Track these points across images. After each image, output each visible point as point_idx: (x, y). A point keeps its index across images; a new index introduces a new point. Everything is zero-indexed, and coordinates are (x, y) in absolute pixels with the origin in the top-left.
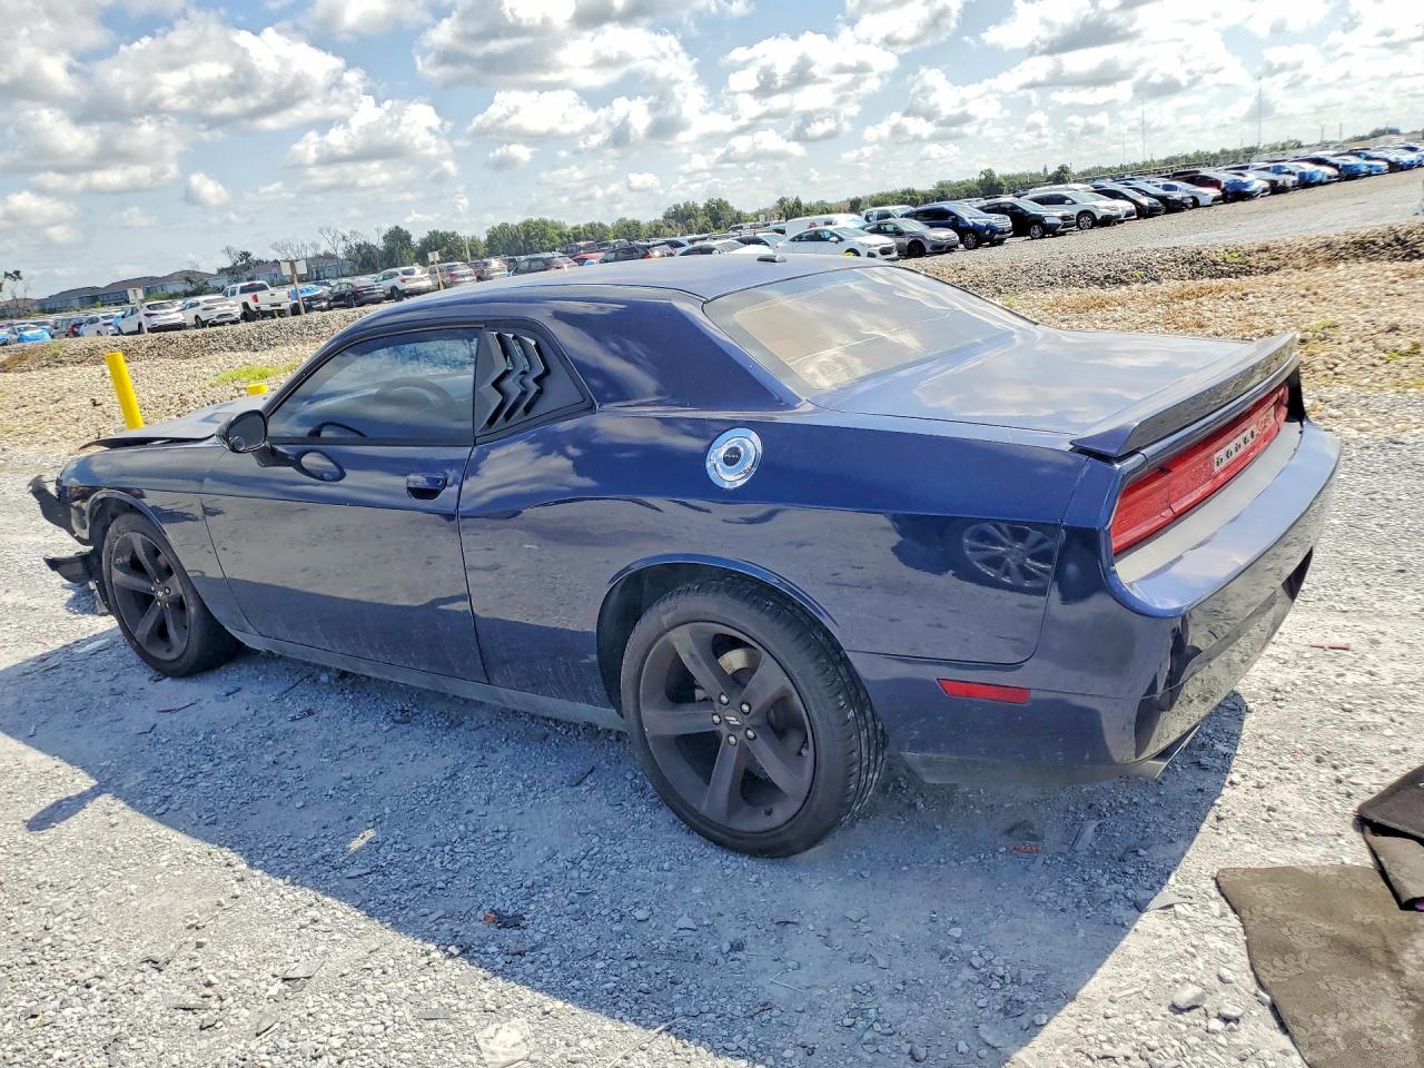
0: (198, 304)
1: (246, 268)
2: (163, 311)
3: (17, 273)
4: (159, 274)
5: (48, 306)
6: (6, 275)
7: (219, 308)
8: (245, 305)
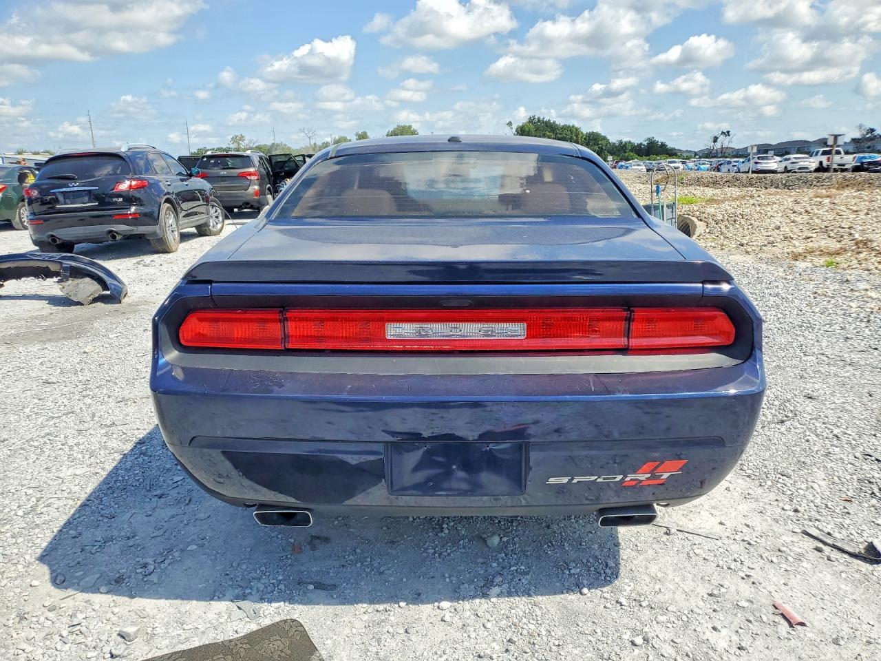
0: (789, 159)
1: (871, 139)
2: (766, 161)
3: (728, 132)
4: (811, 139)
5: (740, 153)
6: (723, 133)
7: (801, 163)
8: (821, 163)
